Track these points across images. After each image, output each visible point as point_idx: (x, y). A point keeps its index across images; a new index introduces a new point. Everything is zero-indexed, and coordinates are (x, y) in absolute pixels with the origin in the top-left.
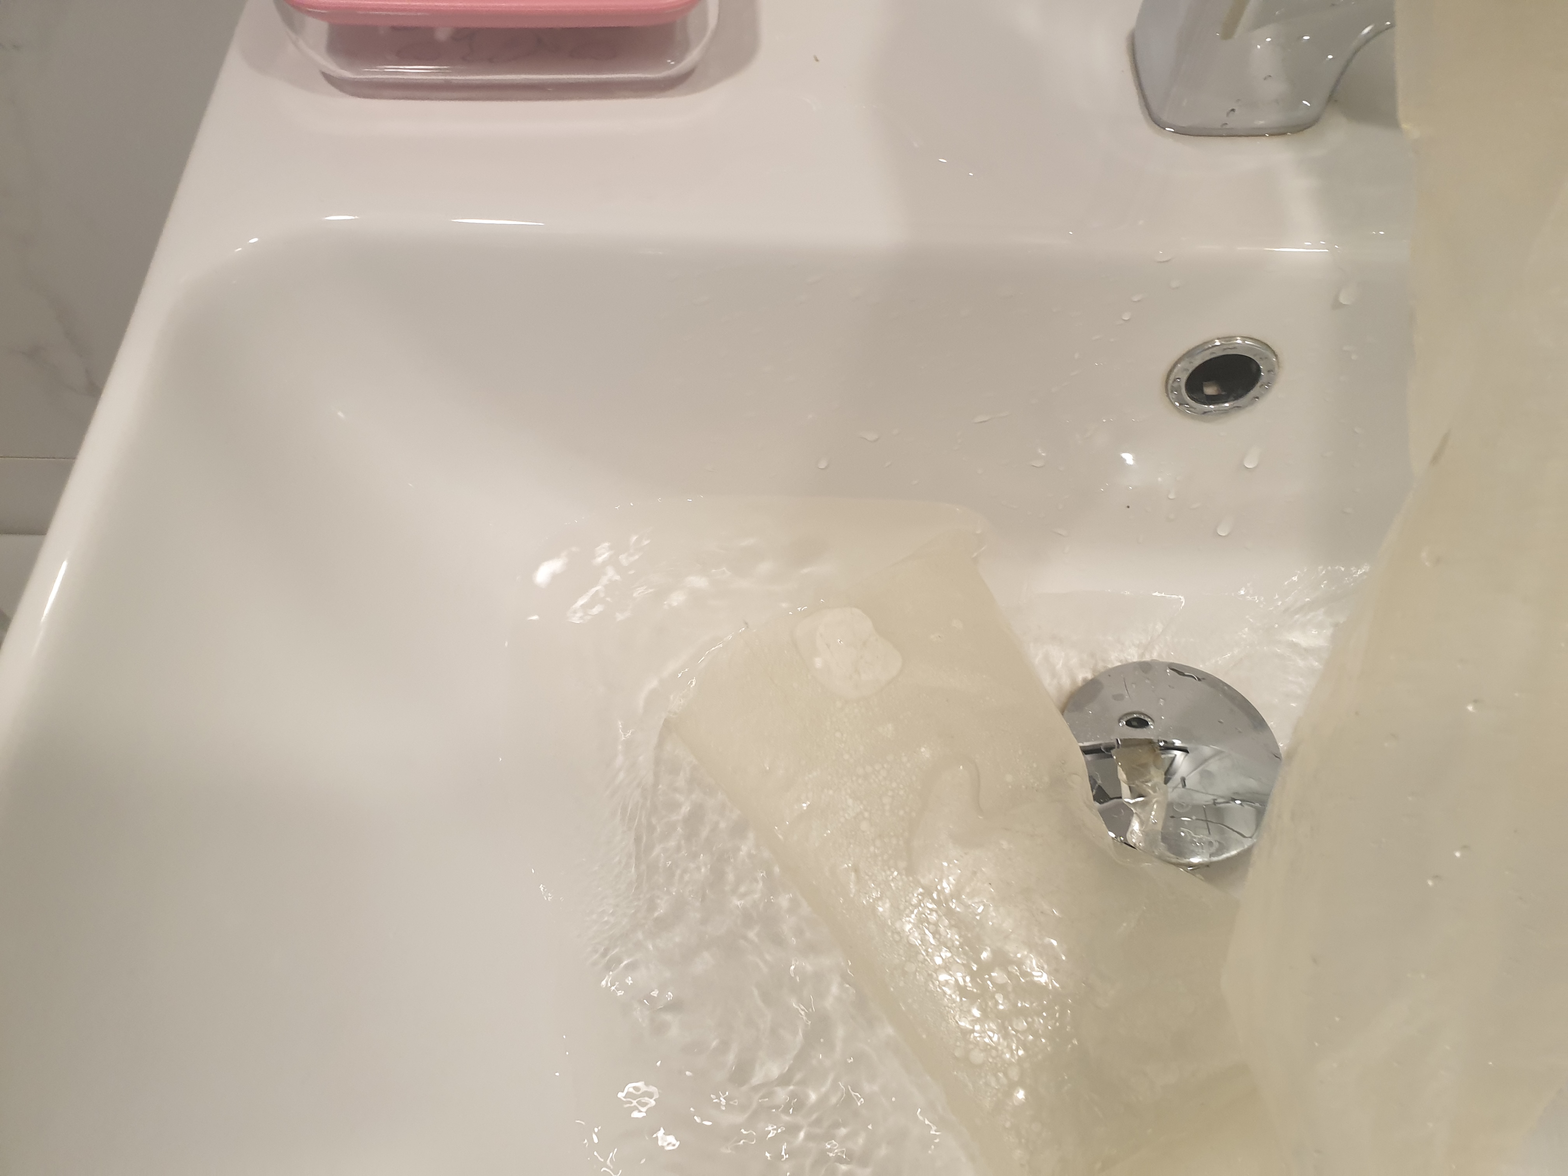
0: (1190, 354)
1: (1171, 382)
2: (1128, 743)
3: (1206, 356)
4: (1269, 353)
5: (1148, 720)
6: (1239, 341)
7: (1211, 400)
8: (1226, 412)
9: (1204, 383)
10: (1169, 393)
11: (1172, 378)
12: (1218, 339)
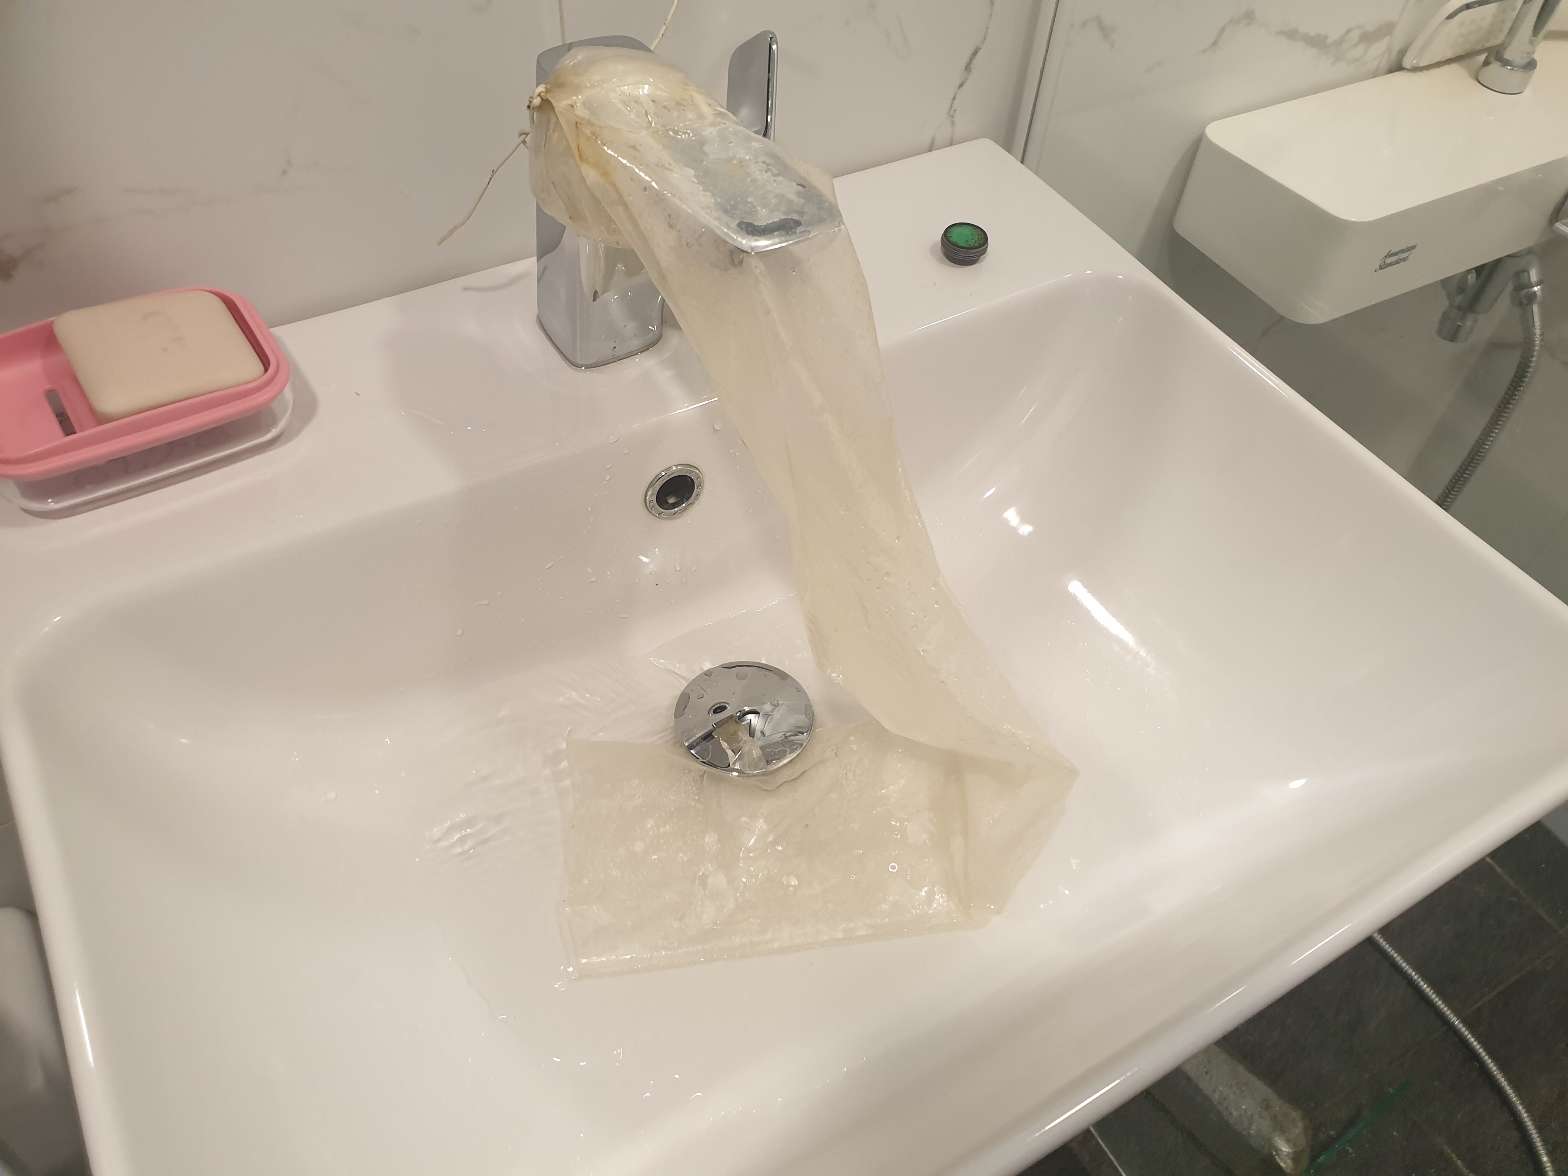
0: (651, 485)
1: (648, 504)
2: (719, 724)
3: (661, 483)
4: (693, 469)
5: (725, 705)
6: (674, 468)
7: (674, 506)
8: (685, 509)
9: (667, 498)
10: (650, 510)
11: (648, 501)
12: (663, 471)
